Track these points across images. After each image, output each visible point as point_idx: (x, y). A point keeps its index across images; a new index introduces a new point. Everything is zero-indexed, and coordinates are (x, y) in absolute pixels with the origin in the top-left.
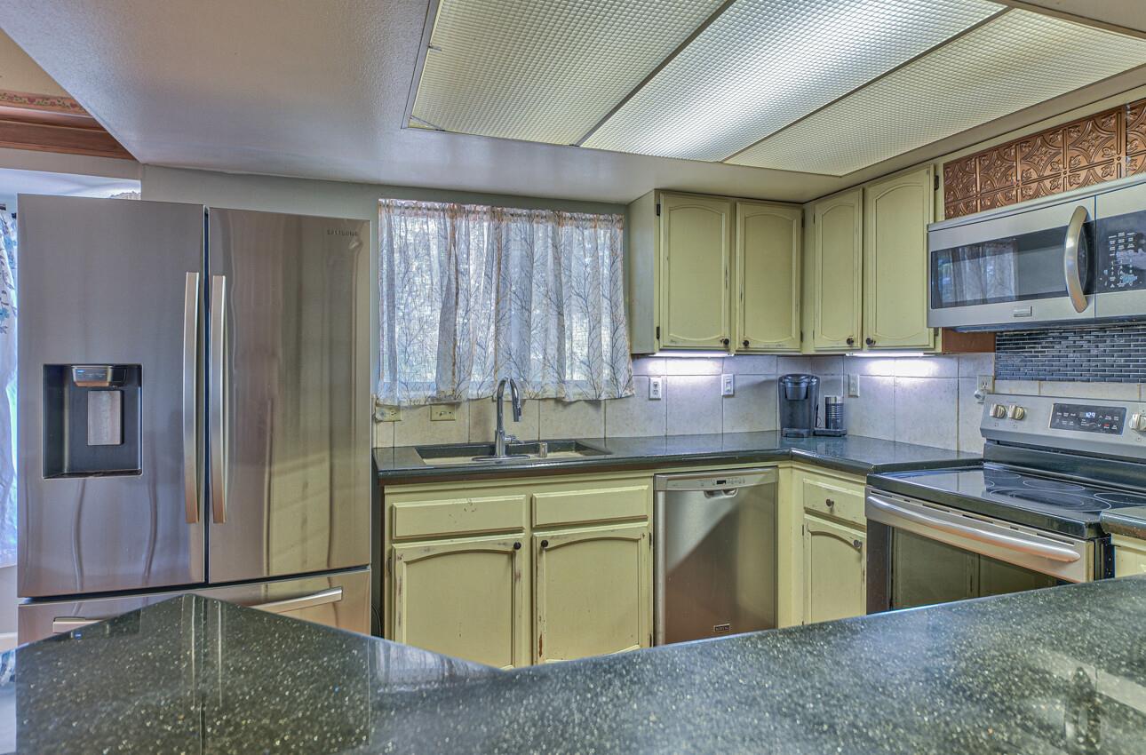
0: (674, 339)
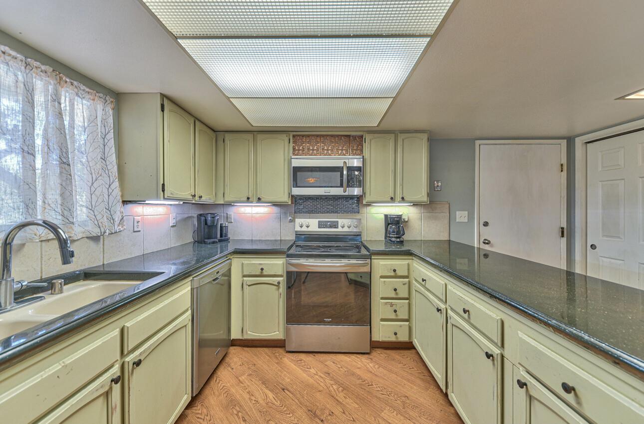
0: (173, 193)
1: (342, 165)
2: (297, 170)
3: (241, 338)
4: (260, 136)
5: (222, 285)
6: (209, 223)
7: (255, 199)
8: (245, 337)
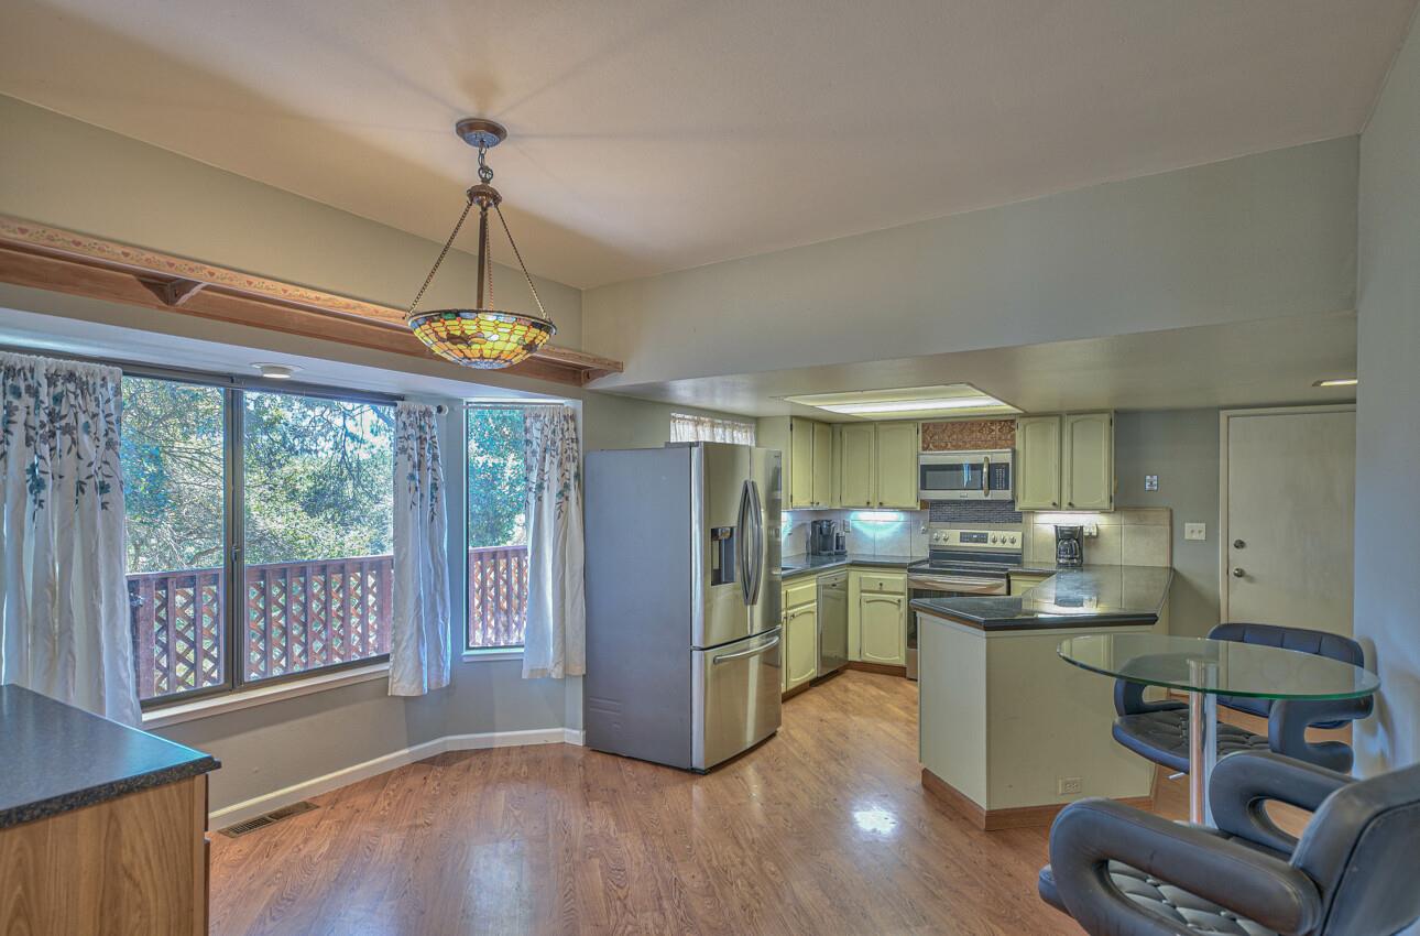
1: (982, 461)
2: (925, 469)
3: (859, 660)
4: (881, 427)
5: (839, 600)
6: (825, 532)
7: (877, 504)
8: (864, 659)
